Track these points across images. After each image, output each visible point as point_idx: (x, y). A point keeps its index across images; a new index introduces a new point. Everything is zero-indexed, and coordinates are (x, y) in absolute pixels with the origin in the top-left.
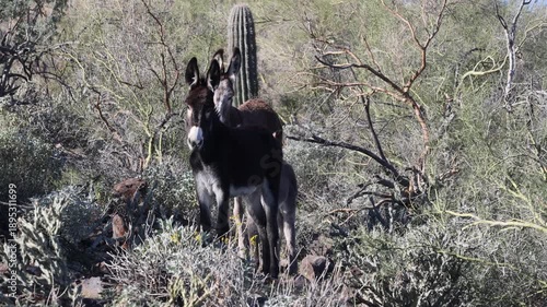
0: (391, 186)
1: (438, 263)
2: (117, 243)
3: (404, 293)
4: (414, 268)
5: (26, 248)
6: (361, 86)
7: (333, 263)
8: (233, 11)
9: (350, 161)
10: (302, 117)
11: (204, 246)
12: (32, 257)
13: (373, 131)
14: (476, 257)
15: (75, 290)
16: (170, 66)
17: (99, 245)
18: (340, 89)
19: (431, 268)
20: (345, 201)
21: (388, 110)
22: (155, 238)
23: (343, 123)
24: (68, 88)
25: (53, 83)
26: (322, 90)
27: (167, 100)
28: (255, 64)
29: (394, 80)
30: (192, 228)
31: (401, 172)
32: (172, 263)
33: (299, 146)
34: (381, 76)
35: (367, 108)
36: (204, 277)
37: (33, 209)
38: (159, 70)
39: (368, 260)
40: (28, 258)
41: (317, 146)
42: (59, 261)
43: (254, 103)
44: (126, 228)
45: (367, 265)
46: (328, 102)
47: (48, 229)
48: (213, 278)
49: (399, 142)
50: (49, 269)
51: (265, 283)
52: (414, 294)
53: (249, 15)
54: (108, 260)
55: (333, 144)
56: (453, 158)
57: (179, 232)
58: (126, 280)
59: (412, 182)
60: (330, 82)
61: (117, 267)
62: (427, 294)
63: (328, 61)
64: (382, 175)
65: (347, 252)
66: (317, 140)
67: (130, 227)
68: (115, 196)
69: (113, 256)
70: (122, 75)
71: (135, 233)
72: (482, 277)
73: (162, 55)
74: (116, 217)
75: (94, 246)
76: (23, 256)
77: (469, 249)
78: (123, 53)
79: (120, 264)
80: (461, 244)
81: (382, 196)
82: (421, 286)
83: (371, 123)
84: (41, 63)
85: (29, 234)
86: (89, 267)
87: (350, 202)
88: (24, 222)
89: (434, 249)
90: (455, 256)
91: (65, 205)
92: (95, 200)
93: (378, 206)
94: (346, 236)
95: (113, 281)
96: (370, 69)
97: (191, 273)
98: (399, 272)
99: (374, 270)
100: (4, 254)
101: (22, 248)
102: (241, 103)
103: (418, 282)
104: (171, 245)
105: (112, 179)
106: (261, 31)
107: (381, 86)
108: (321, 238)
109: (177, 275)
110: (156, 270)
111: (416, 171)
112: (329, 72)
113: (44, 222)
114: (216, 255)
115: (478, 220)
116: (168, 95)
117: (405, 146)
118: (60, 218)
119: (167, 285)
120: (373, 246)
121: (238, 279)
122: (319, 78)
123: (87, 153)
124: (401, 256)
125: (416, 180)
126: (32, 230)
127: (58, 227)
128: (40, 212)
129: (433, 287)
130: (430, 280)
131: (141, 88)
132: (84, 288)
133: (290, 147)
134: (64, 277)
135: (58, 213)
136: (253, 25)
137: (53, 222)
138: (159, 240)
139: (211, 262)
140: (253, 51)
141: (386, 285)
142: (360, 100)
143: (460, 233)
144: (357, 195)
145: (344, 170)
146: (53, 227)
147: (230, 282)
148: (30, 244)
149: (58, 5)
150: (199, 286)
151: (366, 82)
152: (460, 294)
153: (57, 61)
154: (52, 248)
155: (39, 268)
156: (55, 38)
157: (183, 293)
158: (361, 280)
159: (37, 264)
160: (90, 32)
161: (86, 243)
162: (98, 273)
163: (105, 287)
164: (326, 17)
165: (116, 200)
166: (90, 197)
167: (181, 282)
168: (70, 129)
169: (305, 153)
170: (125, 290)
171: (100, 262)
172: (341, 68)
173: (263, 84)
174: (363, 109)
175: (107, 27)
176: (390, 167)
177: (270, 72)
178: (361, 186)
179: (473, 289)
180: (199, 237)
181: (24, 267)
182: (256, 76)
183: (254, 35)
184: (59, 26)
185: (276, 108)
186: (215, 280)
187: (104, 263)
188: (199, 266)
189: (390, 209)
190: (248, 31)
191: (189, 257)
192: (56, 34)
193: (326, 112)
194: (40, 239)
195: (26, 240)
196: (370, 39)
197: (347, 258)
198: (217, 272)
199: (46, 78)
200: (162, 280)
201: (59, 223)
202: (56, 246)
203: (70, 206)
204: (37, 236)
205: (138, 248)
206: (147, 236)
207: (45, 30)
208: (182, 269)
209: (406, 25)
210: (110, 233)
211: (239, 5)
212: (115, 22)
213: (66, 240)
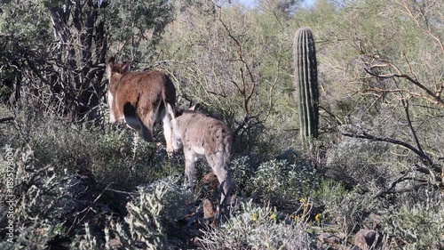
0: (427, 172)
2: (208, 222)
5: (135, 227)
6: (401, 92)
7: (381, 236)
8: (297, 34)
9: (394, 153)
10: (356, 118)
11: (278, 223)
12: (139, 234)
13: (412, 128)
16: (248, 79)
17: (193, 224)
18: (384, 93)
20: (390, 185)
21: (423, 111)
22: (238, 217)
23: (387, 123)
26: (370, 96)
27: (246, 106)
28: (316, 76)
29: (428, 86)
30: (267, 209)
31: (435, 161)
32: (252, 238)
33: (353, 141)
34: (418, 84)
35: (407, 110)
36: (277, 248)
37: (139, 195)
38: (239, 81)
39: (410, 233)
40: (136, 235)
41: (366, 141)
42: (160, 237)
44: (214, 210)
45: (410, 237)
46: (375, 105)
47: (152, 211)
48: (285, 249)
49: (433, 137)
50: (153, 244)
53: (311, 37)
54: (201, 235)
55: (379, 139)
57: (257, 212)
60: (376, 89)
61: (206, 241)
63: (375, 73)
64: (419, 163)
65: (393, 226)
66: (366, 136)
67: (218, 209)
68: (207, 184)
69: (204, 232)
70: (209, 86)
71: (221, 213)
73: (241, 70)
74: (206, 201)
75: (189, 225)
76: (132, 234)
78: (209, 69)
79: (210, 239)
81: (420, 181)
83: (410, 122)
85: (137, 215)
86: (185, 242)
87: (394, 185)
88: (132, 206)
91: (165, 192)
92: (189, 188)
93: (417, 189)
94: (391, 213)
96: (408, 78)
97: (268, 245)
98: (435, 242)
99: (414, 240)
100: (117, 232)
101: (131, 227)
104: (251, 222)
105: (202, 170)
106: (321, 49)
107: (417, 92)
108: (372, 215)
109: (256, 247)
110: (239, 243)
112: (375, 82)
113: (148, 205)
114: (288, 230)
116: (246, 102)
117: (438, 140)
118: (162, 203)
120: (413, 221)
121: (305, 249)
122: (367, 86)
124: (436, 229)
126: (139, 212)
127: (159, 209)
128: (145, 198)
131: (225, 97)
133: (345, 143)
135: (159, 198)
136: (313, 44)
137: (156, 206)
138: (241, 219)
139: (284, 236)
140: (314, 65)
142: (401, 104)
144: (400, 180)
145: (389, 160)
146: (156, 209)
148: (138, 224)
149: (156, 30)
151: (406, 89)
154: (155, 227)
155: (144, 243)
156: (155, 57)
159: (143, 240)
160: (183, 52)
161: (182, 222)
162: (193, 246)
164: (372, 38)
165: (206, 187)
166: (185, 185)
169: (357, 147)
171: (194, 237)
172: (386, 78)
173: (323, 91)
174: (404, 110)
175: (197, 48)
176: (426, 157)
177: (329, 82)
178: (402, 173)
180: (273, 216)
181: (133, 242)
182: (317, 85)
183: (315, 52)
184: (157, 47)
185: (334, 111)
187: (197, 238)
188: (274, 240)
189: (427, 191)
190: (310, 49)
191: (265, 232)
192: (156, 54)
193: (374, 114)
194: (145, 219)
195: (134, 221)
196: (408, 54)
197: (393, 231)
198: (288, 244)
201: (160, 206)
202: (158, 225)
203: (169, 193)
204: (143, 217)
205: (224, 226)
206: (231, 216)
207: (146, 50)
208: (260, 242)
209: (437, 42)
210: (201, 214)
211: (302, 28)
212: (203, 43)
213: (166, 220)
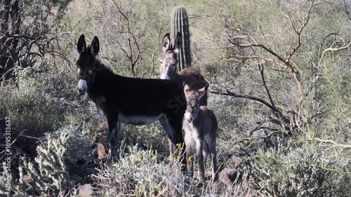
0: (279, 123)
1: (310, 172)
2: (102, 162)
3: (288, 192)
4: (294, 176)
5: (43, 166)
6: (258, 59)
7: (242, 174)
8: (174, 10)
9: (252, 107)
10: (221, 79)
11: (158, 163)
12: (47, 172)
13: (266, 88)
14: (334, 168)
15: (75, 193)
16: (134, 47)
17: (89, 164)
18: (244, 60)
19: (305, 176)
20: (248, 133)
21: (275, 74)
22: (126, 158)
23: (246, 82)
24: (68, 61)
25: (58, 59)
26: (232, 61)
27: (132, 68)
28: (189, 45)
29: (279, 54)
30: (150, 151)
31: (284, 114)
32: (138, 175)
33: (218, 98)
34: (271, 52)
35: (262, 73)
36: (158, 183)
37: (47, 140)
38: (126, 49)
39: (264, 171)
40: (44, 172)
41: (230, 97)
42: (64, 174)
43: (189, 70)
44: (107, 152)
45: (264, 175)
46: (237, 69)
47: (57, 153)
48: (164, 184)
49: (283, 95)
50: (58, 179)
51: (198, 187)
52: (294, 193)
53: (185, 13)
54: (96, 172)
55: (240, 96)
56: (318, 104)
57: (141, 154)
58: (107, 186)
59: (292, 120)
60: (237, 55)
61: (100, 177)
62: (302, 193)
63: (237, 43)
64: (272, 116)
65: (251, 166)
66: (229, 94)
67: (110, 151)
68: (100, 132)
69: (99, 170)
70: (103, 53)
71: (113, 155)
72: (338, 181)
73: (129, 40)
74: (100, 145)
75: (86, 164)
76: (41, 171)
77: (330, 164)
78: (103, 39)
79: (104, 176)
80: (324, 160)
81: (272, 130)
82: (299, 188)
83: (264, 82)
84: (50, 45)
85: (45, 156)
86: (83, 177)
87: (251, 133)
88: (41, 148)
89: (307, 163)
90: (320, 168)
91: (68, 137)
92: (86, 134)
93: (270, 136)
94: (249, 155)
95: (100, 187)
96: (264, 47)
97: (150, 181)
98: (284, 179)
99: (268, 177)
100: (29, 170)
101: (40, 166)
102: (180, 70)
103: (297, 185)
104: (137, 163)
105: (97, 120)
106: (193, 23)
107: (271, 58)
108: (233, 157)
109: (141, 182)
110: (127, 179)
111: (294, 113)
112: (237, 49)
113: (54, 148)
114: (166, 169)
115: (336, 144)
116: (133, 65)
117: (287, 97)
118: (65, 146)
119: (134, 189)
120: (267, 162)
121: (180, 185)
122: (230, 54)
123: (81, 104)
124: (286, 168)
125: (294, 119)
126: (46, 154)
127: (63, 152)
128: (51, 142)
129: (307, 188)
130: (305, 184)
131: (116, 61)
132: (80, 192)
133: (212, 99)
134: (68, 184)
135: (63, 143)
136: (187, 20)
137: (60, 149)
138: (129, 159)
139: (163, 174)
140: (188, 36)
141: (276, 187)
142: (258, 68)
143: (323, 153)
144: (256, 129)
145: (248, 113)
146: (60, 152)
147: (176, 186)
148: (46, 163)
149: (61, 8)
150: (155, 189)
151: (262, 56)
152: (324, 193)
153: (60, 44)
154: (59, 165)
155: (51, 179)
156: (59, 29)
157: (145, 194)
158: (260, 184)
159: (50, 176)
160: (82, 25)
161: (81, 162)
162: (89, 181)
163: (94, 190)
164: (235, 14)
165: (100, 134)
166: (83, 132)
167: (144, 187)
168: (70, 88)
169: (221, 102)
170: (107, 193)
171: (90, 174)
172: (245, 47)
173: (194, 58)
174: (260, 73)
175: (94, 22)
176: (277, 111)
177: (199, 50)
178: (258, 123)
179: (332, 189)
180: (155, 157)
181: (42, 178)
182: (190, 52)
183: (188, 26)
184: (61, 21)
185: (203, 73)
186: (165, 185)
187: (93, 175)
188: (155, 176)
189: (278, 138)
190: (184, 23)
191: (148, 170)
192: (60, 27)
193: (235, 76)
194: (52, 160)
195: (43, 161)
196: (263, 28)
197: (251, 170)
198: (167, 180)
199: (53, 55)
200: (131, 185)
201: (64, 149)
202: (62, 164)
203: (71, 138)
204: (50, 157)
205: (115, 165)
206: (121, 157)
207: (52, 24)
208: (144, 178)
209: (286, 18)
210: (96, 155)
211: (178, 7)
212: (99, 18)
213: (68, 160)
